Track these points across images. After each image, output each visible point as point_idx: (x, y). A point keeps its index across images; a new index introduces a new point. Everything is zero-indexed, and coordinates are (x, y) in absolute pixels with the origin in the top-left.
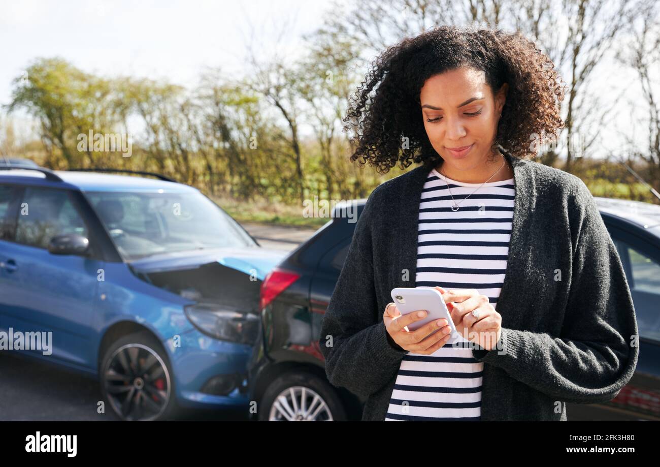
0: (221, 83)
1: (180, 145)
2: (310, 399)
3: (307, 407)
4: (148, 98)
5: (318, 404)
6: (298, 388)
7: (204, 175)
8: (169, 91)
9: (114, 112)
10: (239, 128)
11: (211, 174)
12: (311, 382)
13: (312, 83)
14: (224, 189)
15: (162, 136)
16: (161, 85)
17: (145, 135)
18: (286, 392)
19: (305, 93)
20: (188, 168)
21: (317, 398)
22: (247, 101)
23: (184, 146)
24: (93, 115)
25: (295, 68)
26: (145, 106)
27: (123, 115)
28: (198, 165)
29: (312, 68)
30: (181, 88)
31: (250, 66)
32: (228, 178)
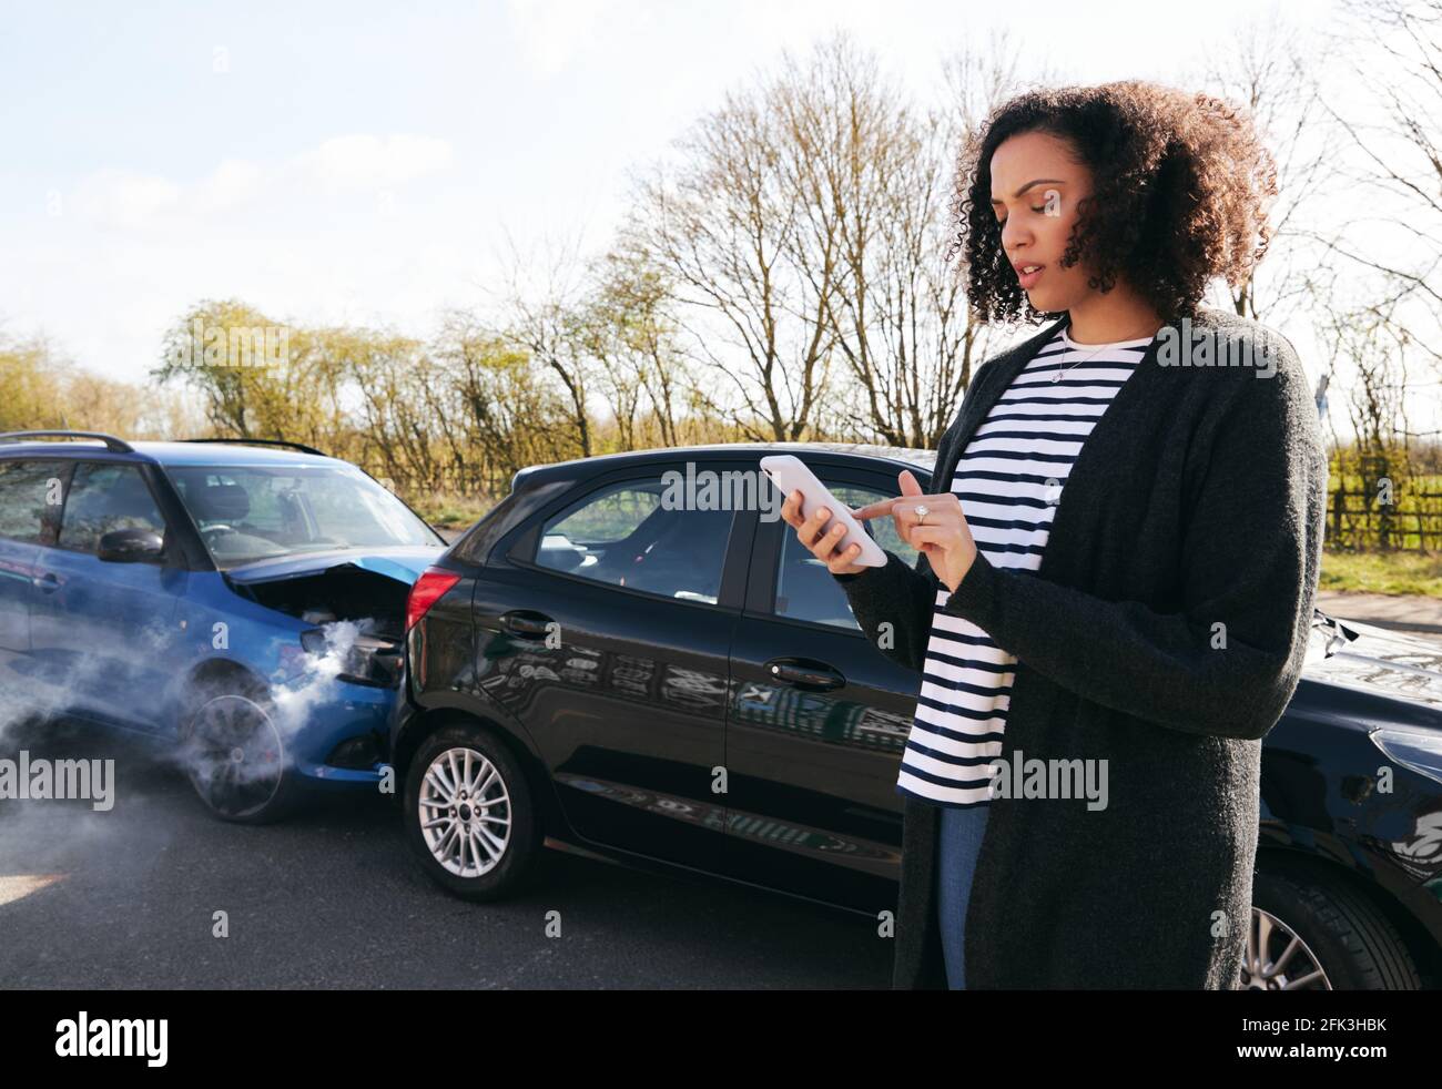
0: (472, 333)
1: (414, 426)
2: (476, 766)
3: (473, 778)
4: (368, 359)
5: (489, 772)
6: (459, 750)
7: (451, 467)
8: (399, 347)
9: (318, 379)
10: (501, 398)
11: (462, 466)
12: (477, 740)
13: (602, 333)
14: (480, 487)
15: (389, 414)
16: (386, 337)
17: (364, 412)
18: (442, 757)
19: (595, 346)
20: (428, 461)
21: (486, 762)
22: (511, 360)
23: (420, 427)
24: (288, 385)
25: (579, 310)
26: (363, 369)
27: (332, 382)
28: (443, 455)
29: (604, 313)
30: (418, 343)
31: (513, 309)
32: (486, 472)
